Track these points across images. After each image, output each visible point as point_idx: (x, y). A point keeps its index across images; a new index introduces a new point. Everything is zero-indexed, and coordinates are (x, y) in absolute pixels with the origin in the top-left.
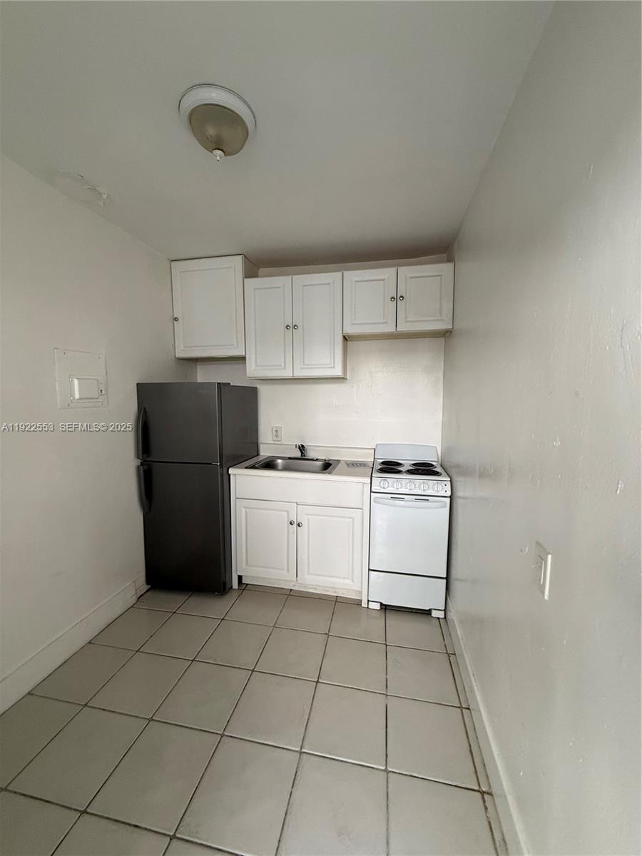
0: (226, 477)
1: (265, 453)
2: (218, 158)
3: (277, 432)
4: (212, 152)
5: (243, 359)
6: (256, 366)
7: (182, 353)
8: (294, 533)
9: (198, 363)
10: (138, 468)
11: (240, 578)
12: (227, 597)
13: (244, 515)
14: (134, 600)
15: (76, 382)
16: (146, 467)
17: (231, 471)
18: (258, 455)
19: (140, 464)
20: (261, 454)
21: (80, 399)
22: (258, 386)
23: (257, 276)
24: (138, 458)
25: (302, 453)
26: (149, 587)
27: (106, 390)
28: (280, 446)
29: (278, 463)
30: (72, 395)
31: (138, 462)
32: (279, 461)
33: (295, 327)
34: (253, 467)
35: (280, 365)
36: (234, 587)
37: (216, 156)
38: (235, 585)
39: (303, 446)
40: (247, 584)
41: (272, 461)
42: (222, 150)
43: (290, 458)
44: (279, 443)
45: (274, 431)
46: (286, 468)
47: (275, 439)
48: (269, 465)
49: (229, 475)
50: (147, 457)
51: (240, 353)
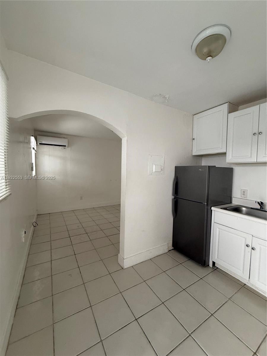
0: (209, 211)
1: (235, 202)
2: (209, 61)
3: (244, 193)
4: (206, 60)
5: (224, 154)
6: (232, 157)
7: (195, 153)
8: (249, 252)
9: (203, 157)
10: (173, 199)
11: (214, 263)
12: (206, 269)
13: (218, 232)
14: (167, 251)
15: (154, 166)
16: (176, 200)
17: (212, 208)
18: (231, 203)
19: (174, 198)
20: (233, 203)
21: (155, 172)
22: (234, 167)
23: (237, 110)
24: (173, 196)
25: (261, 207)
26: (173, 248)
27: (164, 169)
28: (246, 200)
29: (243, 210)
30: (153, 171)
31: (173, 197)
32: (244, 209)
33: (260, 133)
34: (225, 209)
35: (248, 156)
36: (210, 266)
37: (208, 60)
38: (211, 265)
39: (262, 203)
40: (218, 268)
41: (239, 208)
42: (211, 56)
43: (251, 208)
44: (245, 198)
45: (242, 192)
46: (248, 214)
47: (243, 196)
48: (237, 210)
49: (212, 210)
50: (177, 195)
51: (224, 151)
